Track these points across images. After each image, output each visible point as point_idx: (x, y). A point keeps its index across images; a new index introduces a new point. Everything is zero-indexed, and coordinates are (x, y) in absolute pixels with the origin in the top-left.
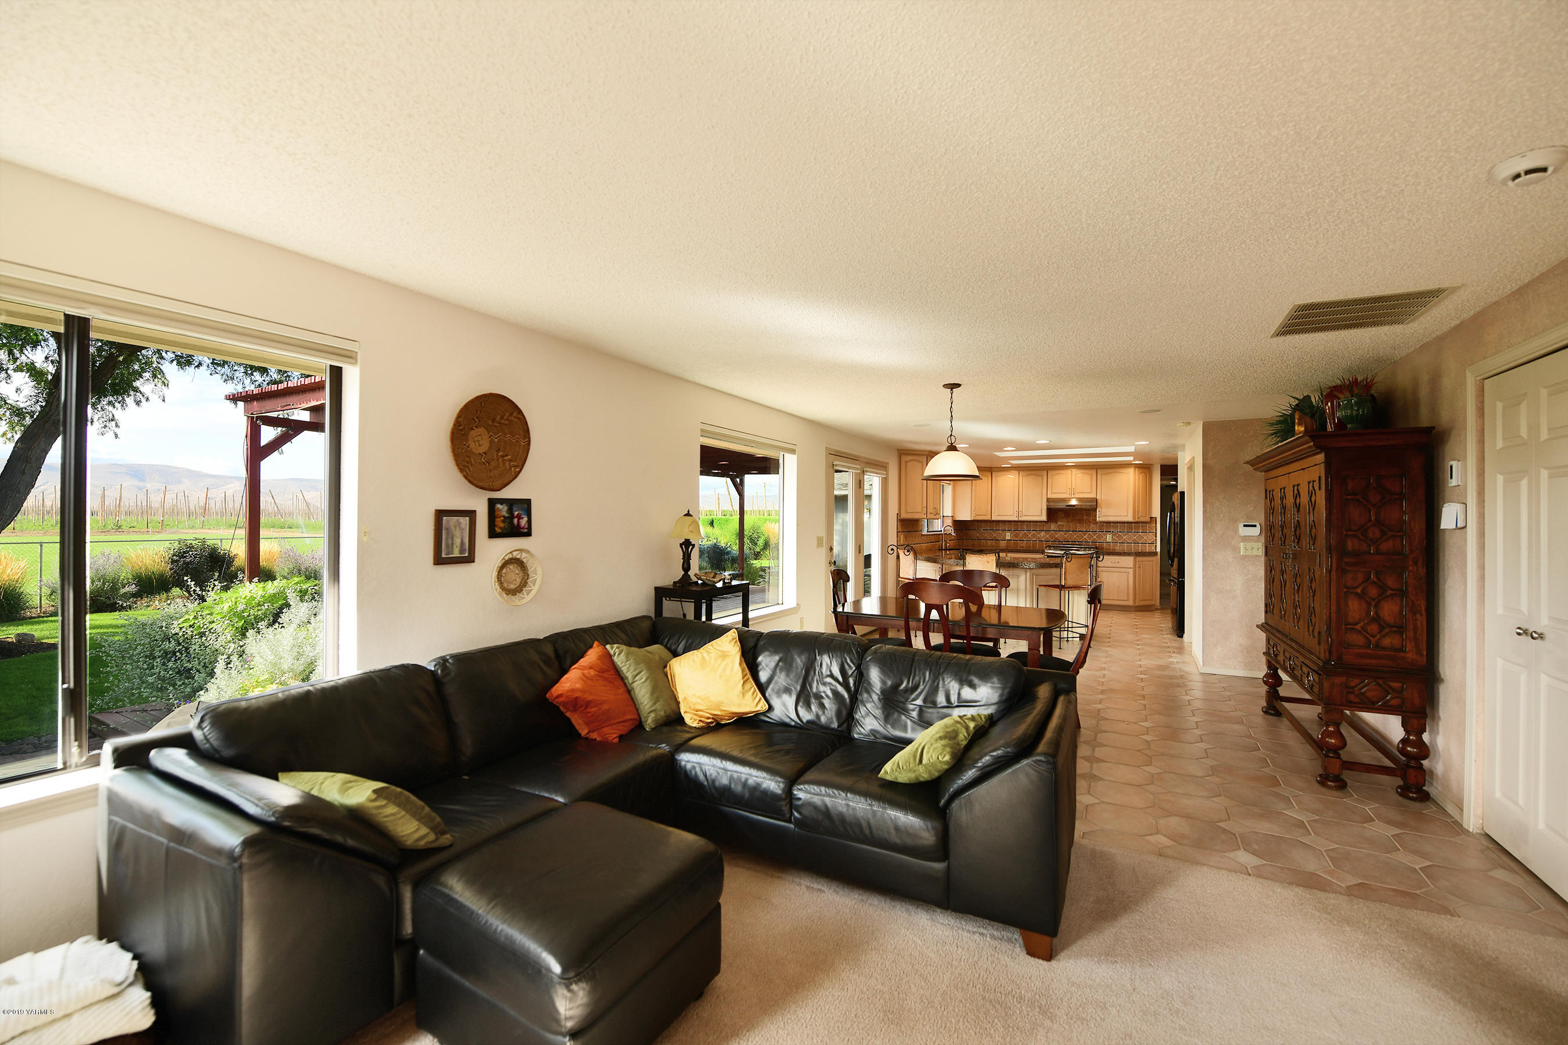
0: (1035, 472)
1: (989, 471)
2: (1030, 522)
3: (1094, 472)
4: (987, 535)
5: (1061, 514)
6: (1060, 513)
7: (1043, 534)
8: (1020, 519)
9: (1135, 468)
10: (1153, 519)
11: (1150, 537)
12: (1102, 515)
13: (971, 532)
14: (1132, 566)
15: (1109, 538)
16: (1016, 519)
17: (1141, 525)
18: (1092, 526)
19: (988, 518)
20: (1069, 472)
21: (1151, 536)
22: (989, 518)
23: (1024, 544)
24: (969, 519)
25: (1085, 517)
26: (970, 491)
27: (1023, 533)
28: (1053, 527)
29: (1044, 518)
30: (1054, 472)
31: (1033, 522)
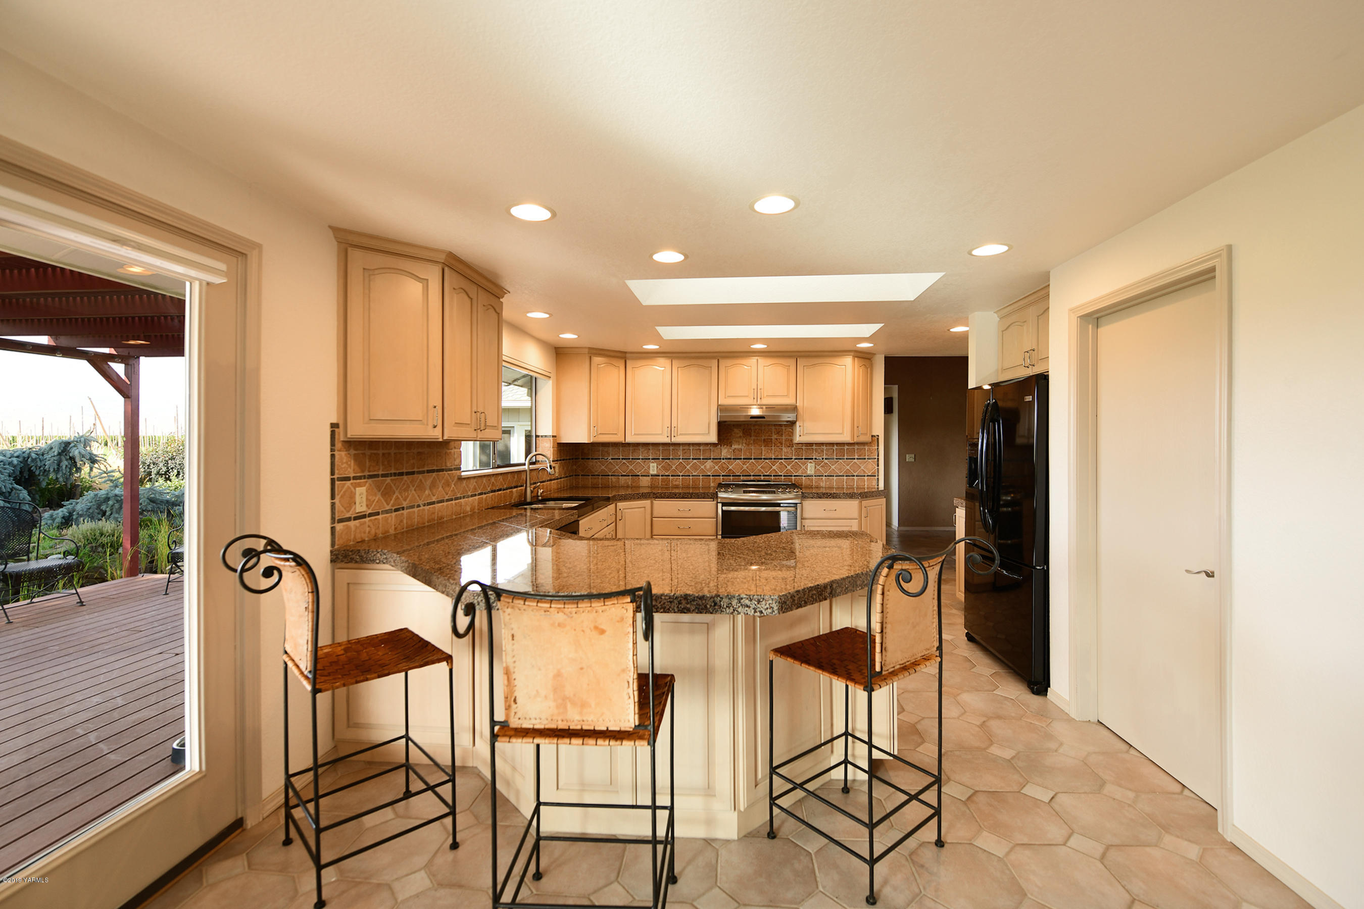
0: (700, 362)
1: (621, 358)
2: (689, 444)
3: (793, 361)
4: (617, 467)
5: (738, 432)
6: (736, 430)
7: (709, 463)
8: (674, 440)
9: (854, 357)
10: (875, 438)
11: (870, 466)
12: (801, 435)
13: (591, 463)
14: (856, 515)
15: (810, 468)
16: (667, 440)
17: (856, 447)
18: (784, 449)
19: (619, 438)
20: (753, 360)
21: (871, 464)
22: (621, 440)
23: (679, 481)
24: (586, 442)
25: (774, 437)
26: (586, 391)
27: (677, 462)
28: (725, 452)
29: (713, 438)
30: (729, 362)
31: (694, 444)
